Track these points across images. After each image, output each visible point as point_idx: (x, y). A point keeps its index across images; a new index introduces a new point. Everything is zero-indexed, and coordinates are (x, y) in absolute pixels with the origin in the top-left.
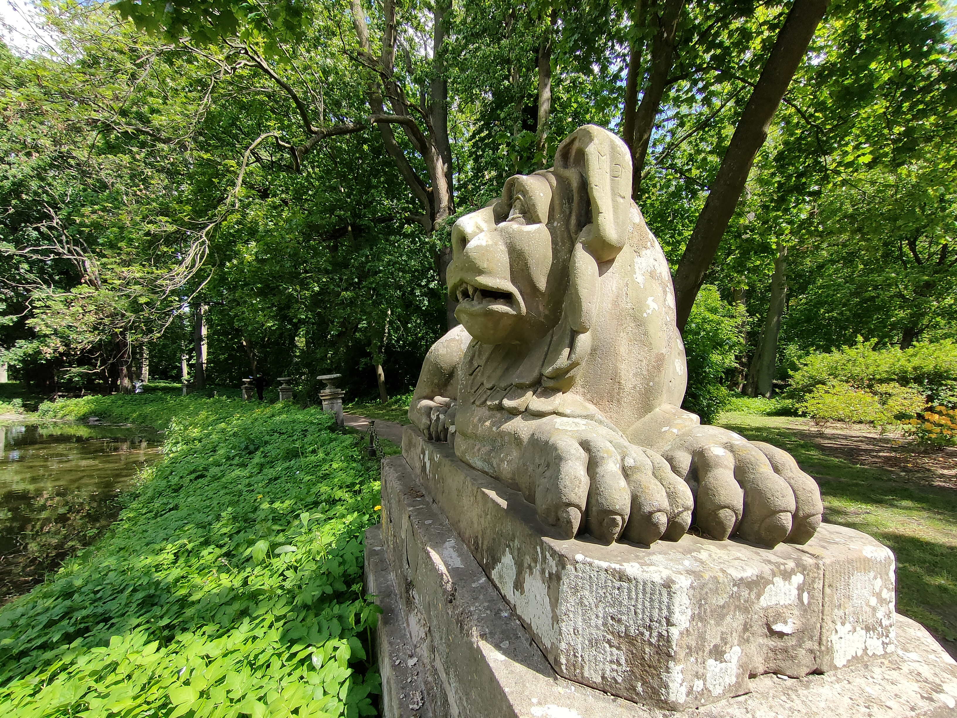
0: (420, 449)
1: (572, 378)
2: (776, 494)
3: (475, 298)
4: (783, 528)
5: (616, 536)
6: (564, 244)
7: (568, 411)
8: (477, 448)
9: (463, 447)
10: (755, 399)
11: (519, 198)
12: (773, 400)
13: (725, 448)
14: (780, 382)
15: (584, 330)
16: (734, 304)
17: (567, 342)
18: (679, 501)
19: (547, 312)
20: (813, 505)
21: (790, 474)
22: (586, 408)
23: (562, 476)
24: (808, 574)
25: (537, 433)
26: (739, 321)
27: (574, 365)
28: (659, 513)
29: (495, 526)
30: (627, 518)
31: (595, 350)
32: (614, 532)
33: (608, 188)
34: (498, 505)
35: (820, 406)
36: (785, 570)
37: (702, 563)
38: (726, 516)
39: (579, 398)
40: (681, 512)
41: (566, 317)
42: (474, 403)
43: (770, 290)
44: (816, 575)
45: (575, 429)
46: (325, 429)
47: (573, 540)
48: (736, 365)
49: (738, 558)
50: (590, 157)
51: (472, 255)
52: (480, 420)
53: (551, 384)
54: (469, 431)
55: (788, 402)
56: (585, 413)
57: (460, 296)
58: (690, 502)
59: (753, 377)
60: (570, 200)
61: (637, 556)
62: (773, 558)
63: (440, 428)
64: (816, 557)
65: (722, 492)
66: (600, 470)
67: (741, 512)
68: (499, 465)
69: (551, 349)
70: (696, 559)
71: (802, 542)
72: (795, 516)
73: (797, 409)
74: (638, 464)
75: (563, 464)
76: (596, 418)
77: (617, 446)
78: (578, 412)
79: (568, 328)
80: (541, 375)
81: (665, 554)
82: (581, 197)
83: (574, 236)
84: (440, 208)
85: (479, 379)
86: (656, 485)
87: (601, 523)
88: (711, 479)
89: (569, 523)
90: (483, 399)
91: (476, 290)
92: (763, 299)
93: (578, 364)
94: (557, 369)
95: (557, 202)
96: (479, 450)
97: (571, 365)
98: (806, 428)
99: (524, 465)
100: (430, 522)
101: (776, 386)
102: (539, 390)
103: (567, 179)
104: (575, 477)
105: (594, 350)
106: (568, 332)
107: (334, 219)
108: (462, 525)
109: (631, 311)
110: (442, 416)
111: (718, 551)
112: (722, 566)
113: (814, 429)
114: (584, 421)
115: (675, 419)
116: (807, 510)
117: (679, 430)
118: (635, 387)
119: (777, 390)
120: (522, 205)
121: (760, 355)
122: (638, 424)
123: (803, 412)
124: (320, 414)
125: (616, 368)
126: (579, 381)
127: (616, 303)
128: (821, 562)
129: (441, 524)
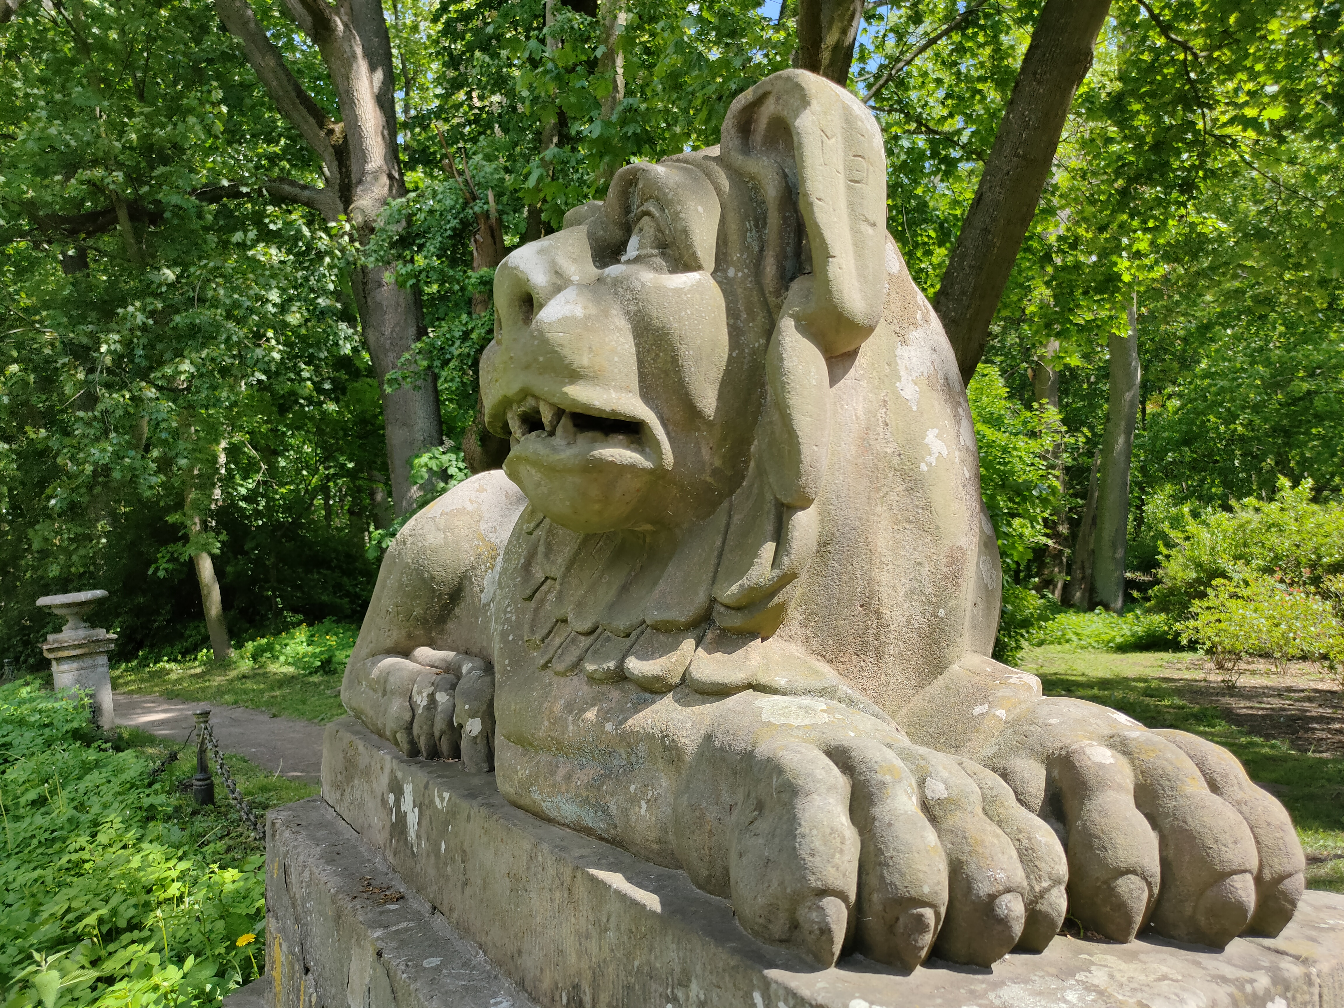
0: (385, 780)
1: (782, 608)
2: (1223, 837)
3: (559, 431)
4: (1240, 907)
5: (923, 953)
6: (752, 315)
7: (780, 681)
8: (561, 772)
9: (523, 771)
10: (1088, 616)
11: (648, 213)
12: (1130, 616)
13: (1111, 746)
14: (1139, 576)
15: (805, 503)
16: (1035, 405)
17: (769, 528)
18: (1042, 865)
19: (717, 463)
20: (1287, 854)
21: (1240, 795)
22: (816, 672)
23: (804, 828)
24: (1294, 998)
25: (719, 732)
26: (1048, 442)
27: (788, 578)
28: (1008, 896)
29: (629, 956)
30: (943, 910)
31: (826, 544)
32: (920, 943)
33: (842, 204)
34: (635, 904)
35: (1223, 625)
36: (1254, 994)
37: (1101, 993)
38: (1131, 891)
39: (796, 650)
40: (1048, 890)
41: (761, 472)
42: (545, 666)
43: (1107, 376)
44: (1307, 997)
45: (807, 722)
46: (64, 738)
47: (833, 971)
48: (1045, 540)
49: (1164, 978)
50: (805, 140)
51: (557, 337)
52: (569, 707)
53: (736, 621)
54: (541, 734)
55: (1158, 621)
56: (818, 685)
57: (515, 426)
58: (1062, 868)
59: (1083, 568)
60: (760, 221)
61: (972, 992)
62: (1229, 971)
63: (440, 725)
64: (1303, 961)
65: (1120, 840)
66: (881, 811)
67: (1157, 879)
68: (625, 811)
69: (730, 542)
70: (1089, 988)
71: (1272, 934)
72: (1258, 880)
73: (1178, 634)
74: (955, 792)
75: (800, 803)
76: (840, 693)
77: (905, 755)
78: (802, 682)
79: (769, 496)
80: (713, 601)
81: (1026, 981)
82: (785, 219)
83: (772, 300)
84: (363, 173)
85: (551, 610)
86: (997, 836)
87: (891, 928)
88: (1095, 816)
89: (826, 932)
90: (570, 658)
91: (559, 413)
92: (1093, 395)
93: (794, 576)
94: (751, 589)
95: (733, 226)
96: (568, 777)
97: (780, 578)
98: (1199, 675)
99: (693, 807)
100: (436, 961)
101: (1131, 584)
102: (709, 636)
103: (752, 178)
104: (833, 831)
105: (824, 543)
106: (769, 507)
107: (74, 188)
108: (530, 963)
109: (896, 460)
110: (442, 698)
111: (1124, 966)
112: (1139, 995)
113: (1216, 677)
114: (821, 704)
115: (995, 688)
116: (1278, 866)
117: (1008, 711)
118: (909, 622)
119: (1135, 594)
120: (659, 229)
121: (1094, 518)
122: (919, 701)
123: (1190, 641)
124: (47, 698)
125: (870, 580)
126: (795, 613)
127: (865, 444)
128: (1314, 971)
129: (465, 965)
